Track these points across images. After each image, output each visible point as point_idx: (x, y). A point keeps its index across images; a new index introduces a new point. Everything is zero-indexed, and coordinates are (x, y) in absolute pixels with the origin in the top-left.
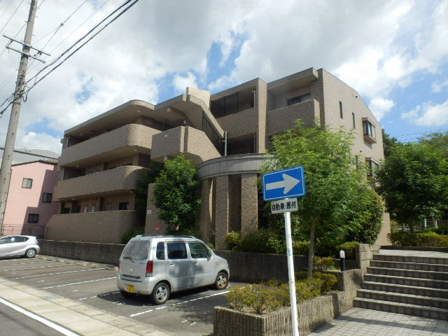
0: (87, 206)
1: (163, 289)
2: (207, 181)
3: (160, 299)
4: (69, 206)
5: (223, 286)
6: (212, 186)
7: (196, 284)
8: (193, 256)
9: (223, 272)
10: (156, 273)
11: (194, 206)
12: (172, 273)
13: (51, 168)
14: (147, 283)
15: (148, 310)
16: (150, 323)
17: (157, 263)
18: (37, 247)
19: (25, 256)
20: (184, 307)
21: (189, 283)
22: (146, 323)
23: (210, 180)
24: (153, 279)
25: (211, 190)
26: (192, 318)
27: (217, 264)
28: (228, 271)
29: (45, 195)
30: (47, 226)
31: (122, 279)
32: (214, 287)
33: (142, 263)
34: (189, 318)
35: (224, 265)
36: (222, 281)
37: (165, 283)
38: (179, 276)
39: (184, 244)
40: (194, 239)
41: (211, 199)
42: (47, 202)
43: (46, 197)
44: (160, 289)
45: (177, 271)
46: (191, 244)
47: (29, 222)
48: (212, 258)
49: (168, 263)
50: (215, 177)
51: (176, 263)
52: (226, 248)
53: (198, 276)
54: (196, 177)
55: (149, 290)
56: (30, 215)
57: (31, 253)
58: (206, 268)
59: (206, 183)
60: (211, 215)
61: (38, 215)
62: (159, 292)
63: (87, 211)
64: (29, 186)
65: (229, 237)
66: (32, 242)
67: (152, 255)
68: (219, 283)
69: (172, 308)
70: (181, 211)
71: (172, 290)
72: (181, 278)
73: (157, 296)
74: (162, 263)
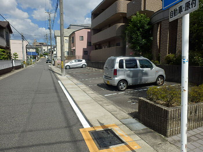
0: (104, 46)
1: (123, 83)
2: (156, 25)
3: (122, 88)
4: (97, 47)
5: (161, 84)
6: (159, 28)
7: (143, 82)
8: (141, 67)
9: (161, 76)
10: (119, 76)
11: (149, 40)
12: (128, 76)
13: (89, 30)
14: (114, 80)
15: (115, 93)
16: (112, 100)
17: (119, 70)
18: (86, 64)
19: (82, 67)
20: (133, 94)
21: (139, 82)
22: (110, 100)
23: (158, 24)
24: (117, 79)
25: (159, 30)
26: (134, 100)
27: (157, 72)
28: (164, 76)
29: (89, 43)
30: (90, 55)
31: (105, 78)
32: (155, 84)
33: (111, 70)
34: (133, 100)
35: (162, 72)
36: (160, 81)
37: (124, 81)
38: (132, 77)
39: (135, 60)
40: (142, 58)
41: (158, 36)
42: (90, 46)
43: (89, 44)
44: (122, 83)
45: (131, 74)
46: (140, 61)
47: (84, 54)
48: (153, 68)
49: (126, 70)
50: (161, 22)
51: (131, 71)
52: (166, 63)
53: (145, 78)
54: (149, 24)
55: (116, 84)
56: (84, 51)
57: (84, 66)
58: (149, 74)
59: (155, 26)
60: (158, 45)
61: (87, 51)
62: (121, 85)
63: (104, 48)
64: (82, 39)
65: (168, 57)
66: (84, 62)
67: (117, 66)
68: (158, 82)
69: (127, 94)
70: (141, 44)
71: (128, 85)
72: (134, 79)
73: (120, 87)
74: (122, 70)
